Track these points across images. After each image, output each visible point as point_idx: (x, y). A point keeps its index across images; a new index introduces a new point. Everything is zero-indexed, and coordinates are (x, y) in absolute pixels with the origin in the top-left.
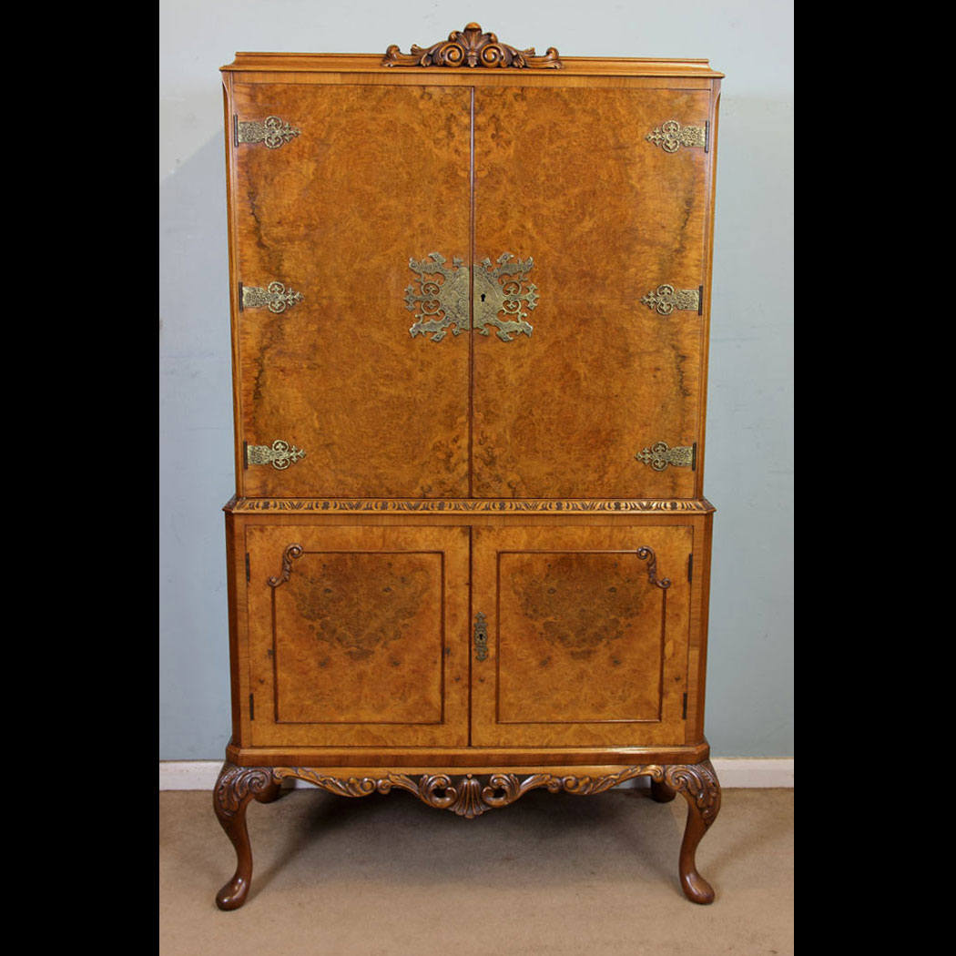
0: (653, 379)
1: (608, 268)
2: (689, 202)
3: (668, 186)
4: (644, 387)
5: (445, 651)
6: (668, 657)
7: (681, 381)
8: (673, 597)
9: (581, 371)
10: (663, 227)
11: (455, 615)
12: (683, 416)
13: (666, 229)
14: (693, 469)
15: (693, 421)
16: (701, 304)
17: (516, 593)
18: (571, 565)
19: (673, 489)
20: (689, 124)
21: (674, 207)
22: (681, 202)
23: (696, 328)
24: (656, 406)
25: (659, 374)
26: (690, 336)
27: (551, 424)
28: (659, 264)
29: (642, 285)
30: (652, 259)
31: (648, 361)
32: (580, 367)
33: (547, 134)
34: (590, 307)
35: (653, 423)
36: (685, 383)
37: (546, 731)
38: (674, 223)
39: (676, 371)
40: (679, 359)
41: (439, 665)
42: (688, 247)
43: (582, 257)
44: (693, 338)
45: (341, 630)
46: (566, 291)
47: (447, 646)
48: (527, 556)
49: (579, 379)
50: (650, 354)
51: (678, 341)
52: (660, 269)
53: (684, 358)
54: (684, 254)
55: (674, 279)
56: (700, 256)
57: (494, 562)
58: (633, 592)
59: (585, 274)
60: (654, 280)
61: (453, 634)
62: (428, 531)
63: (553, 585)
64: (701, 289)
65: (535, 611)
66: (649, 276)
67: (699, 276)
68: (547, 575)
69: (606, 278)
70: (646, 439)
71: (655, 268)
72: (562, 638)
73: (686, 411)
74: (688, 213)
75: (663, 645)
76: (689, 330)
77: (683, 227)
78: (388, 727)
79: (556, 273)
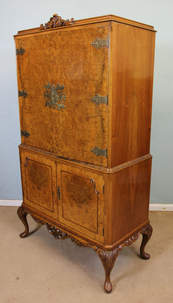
0: (95, 126)
1: (82, 88)
2: (104, 66)
3: (97, 60)
4: (92, 128)
5: (53, 194)
6: (99, 215)
7: (103, 127)
8: (100, 197)
9: (76, 121)
10: (96, 75)
11: (54, 185)
12: (104, 139)
13: (97, 75)
14: (107, 157)
15: (106, 141)
16: (107, 101)
17: (65, 183)
18: (76, 179)
19: (101, 163)
20: (103, 38)
21: (99, 67)
22: (101, 66)
23: (106, 110)
24: (96, 135)
25: (96, 124)
26: (105, 112)
27: (70, 136)
28: (96, 87)
29: (91, 94)
30: (94, 85)
31: (93, 120)
32: (76, 119)
33: (66, 46)
34: (78, 100)
35: (95, 140)
36: (104, 128)
37: (73, 224)
38: (99, 73)
39: (101, 124)
40: (102, 120)
41: (52, 197)
42: (103, 82)
43: (76, 85)
44: (106, 113)
45: (36, 181)
46: (72, 95)
47: (53, 192)
48: (67, 173)
49: (76, 123)
50: (94, 117)
51: (101, 114)
52: (96, 89)
53: (103, 119)
54: (102, 84)
55: (100, 93)
56: (107, 85)
57: (60, 173)
58: (90, 192)
59: (76, 90)
60: (94, 92)
61: (54, 190)
62: (49, 160)
63: (72, 183)
64: (107, 96)
65: (69, 190)
66: (93, 91)
67: (107, 91)
68: (71, 180)
69: (82, 91)
70: (94, 145)
71: (94, 88)
72: (75, 200)
73: (104, 138)
74: (103, 69)
75: (98, 211)
76: (105, 110)
77: (102, 75)
78: (45, 209)
79: (70, 90)
